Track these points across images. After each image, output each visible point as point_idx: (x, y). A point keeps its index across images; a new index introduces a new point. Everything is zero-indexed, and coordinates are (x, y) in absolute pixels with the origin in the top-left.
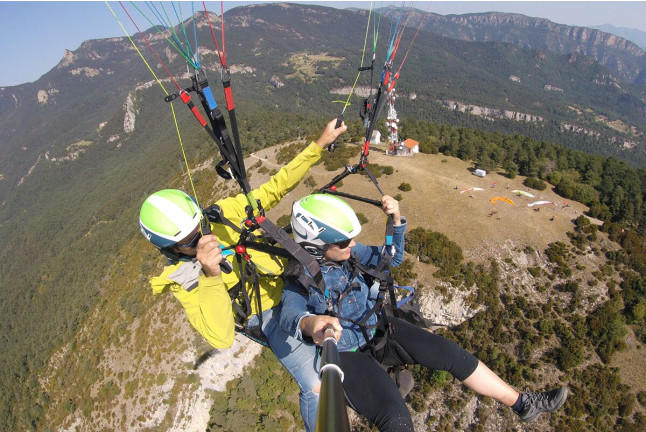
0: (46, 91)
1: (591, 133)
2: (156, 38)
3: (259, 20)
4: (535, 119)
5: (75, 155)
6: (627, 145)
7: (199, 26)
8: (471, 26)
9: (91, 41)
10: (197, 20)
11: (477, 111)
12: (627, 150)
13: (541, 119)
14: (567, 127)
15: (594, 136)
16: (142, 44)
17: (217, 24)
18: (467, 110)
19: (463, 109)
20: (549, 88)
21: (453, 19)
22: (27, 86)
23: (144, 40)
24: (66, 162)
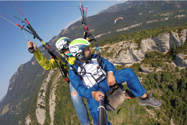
0: (34, 62)
1: (155, 21)
2: (54, 40)
3: (76, 27)
4: (139, 24)
5: (44, 73)
6: (166, 19)
7: (63, 34)
8: (131, 3)
9: (40, 46)
10: (62, 33)
11: (125, 29)
12: (167, 20)
13: (141, 24)
14: (148, 22)
15: (156, 21)
16: (52, 43)
17: (67, 32)
18: (122, 30)
19: (121, 30)
20: (150, 12)
21: (125, 4)
22: (29, 62)
23: (52, 42)
24: (42, 75)
